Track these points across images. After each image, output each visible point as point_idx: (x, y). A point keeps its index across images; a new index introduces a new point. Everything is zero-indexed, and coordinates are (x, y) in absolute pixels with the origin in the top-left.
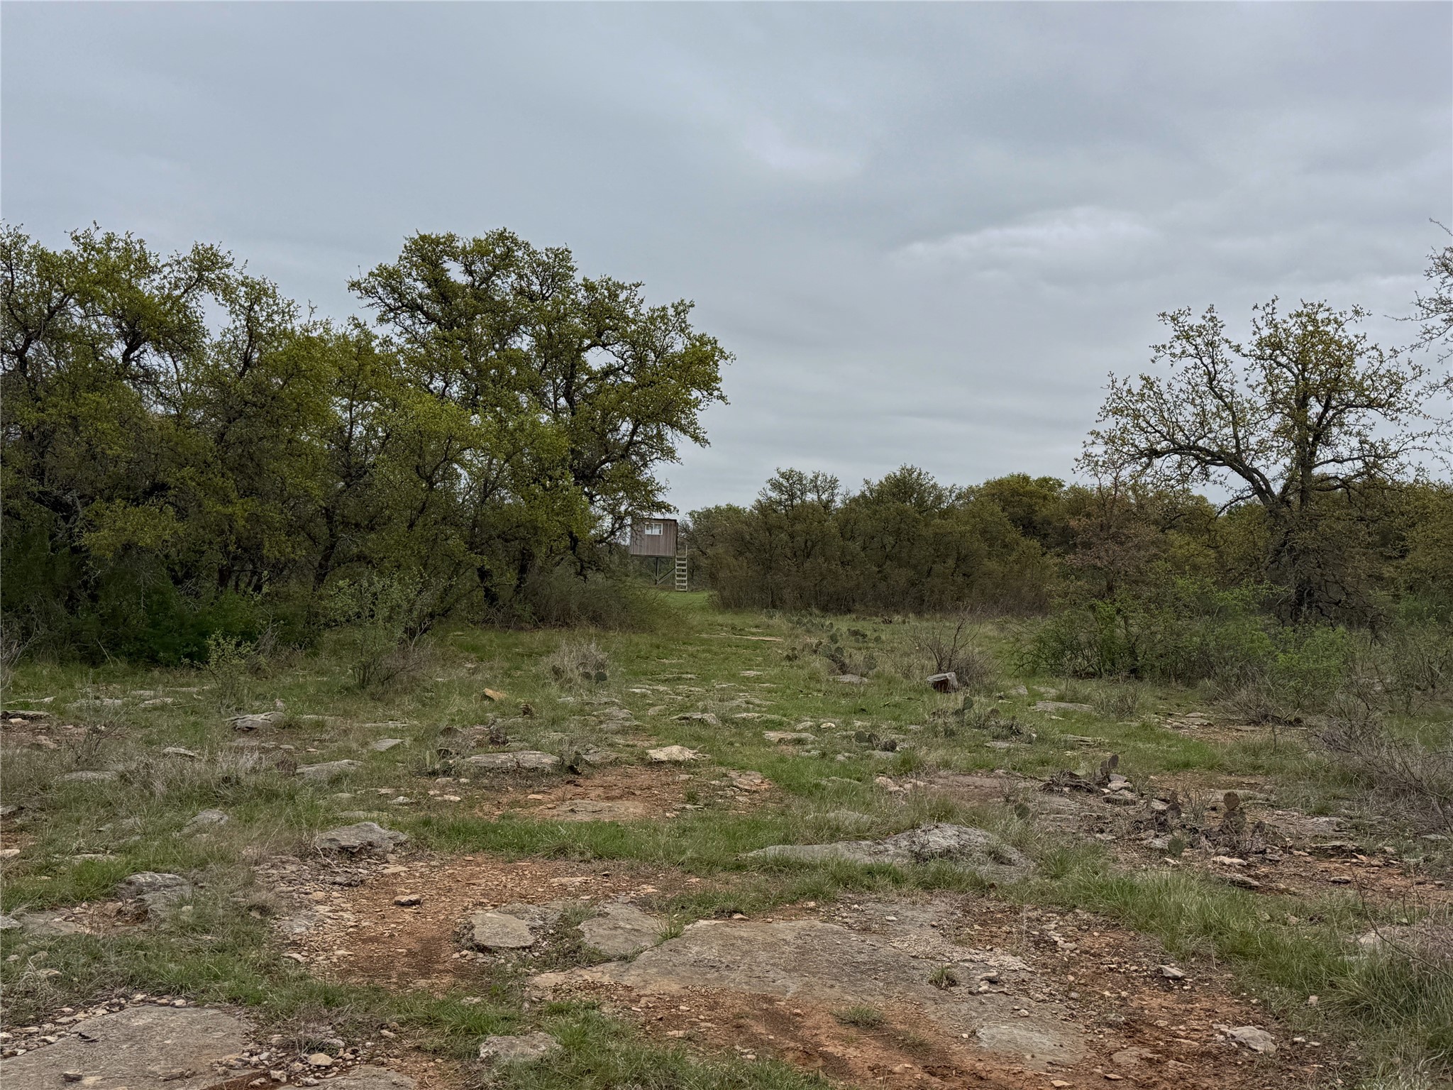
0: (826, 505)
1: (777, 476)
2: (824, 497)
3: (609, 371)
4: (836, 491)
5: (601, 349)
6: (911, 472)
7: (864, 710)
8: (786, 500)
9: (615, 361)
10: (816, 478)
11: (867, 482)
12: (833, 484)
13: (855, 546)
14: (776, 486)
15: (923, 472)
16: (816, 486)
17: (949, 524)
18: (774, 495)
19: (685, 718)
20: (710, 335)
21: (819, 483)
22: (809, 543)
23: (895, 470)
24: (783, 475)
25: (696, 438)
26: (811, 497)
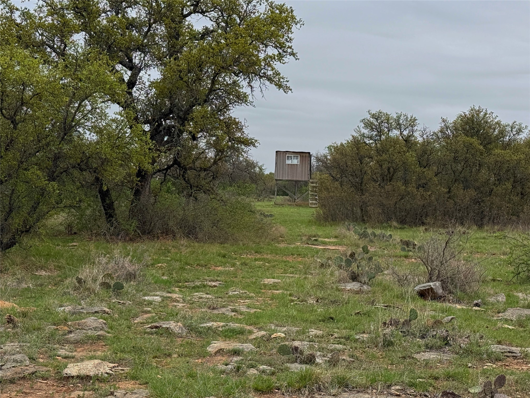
0: (407, 140)
1: (368, 117)
2: (405, 133)
3: (207, 32)
4: (415, 128)
5: (200, 15)
6: (479, 111)
7: (332, 318)
8: (376, 135)
9: (210, 25)
10: (399, 117)
11: (444, 121)
12: (412, 122)
13: (429, 173)
14: (368, 125)
15: (488, 112)
16: (399, 124)
17: (507, 154)
18: (366, 132)
19: (156, 327)
20: (288, 6)
21: (401, 121)
22: (392, 169)
23: (466, 110)
24: (373, 116)
25: (280, 86)
26: (395, 133)
